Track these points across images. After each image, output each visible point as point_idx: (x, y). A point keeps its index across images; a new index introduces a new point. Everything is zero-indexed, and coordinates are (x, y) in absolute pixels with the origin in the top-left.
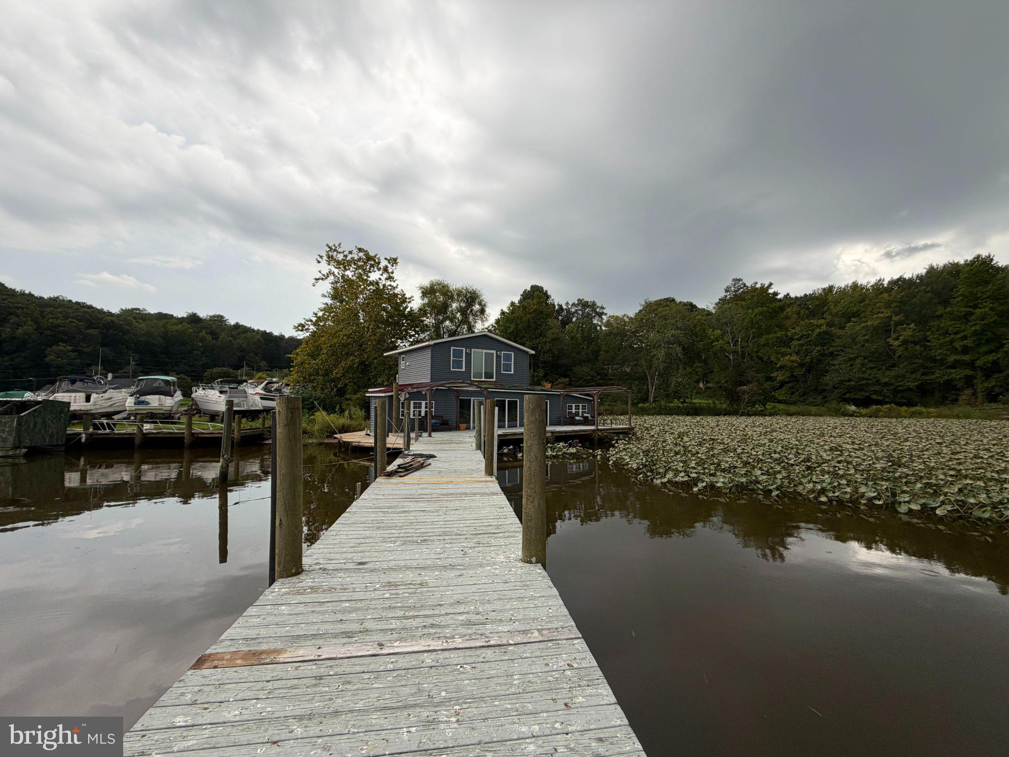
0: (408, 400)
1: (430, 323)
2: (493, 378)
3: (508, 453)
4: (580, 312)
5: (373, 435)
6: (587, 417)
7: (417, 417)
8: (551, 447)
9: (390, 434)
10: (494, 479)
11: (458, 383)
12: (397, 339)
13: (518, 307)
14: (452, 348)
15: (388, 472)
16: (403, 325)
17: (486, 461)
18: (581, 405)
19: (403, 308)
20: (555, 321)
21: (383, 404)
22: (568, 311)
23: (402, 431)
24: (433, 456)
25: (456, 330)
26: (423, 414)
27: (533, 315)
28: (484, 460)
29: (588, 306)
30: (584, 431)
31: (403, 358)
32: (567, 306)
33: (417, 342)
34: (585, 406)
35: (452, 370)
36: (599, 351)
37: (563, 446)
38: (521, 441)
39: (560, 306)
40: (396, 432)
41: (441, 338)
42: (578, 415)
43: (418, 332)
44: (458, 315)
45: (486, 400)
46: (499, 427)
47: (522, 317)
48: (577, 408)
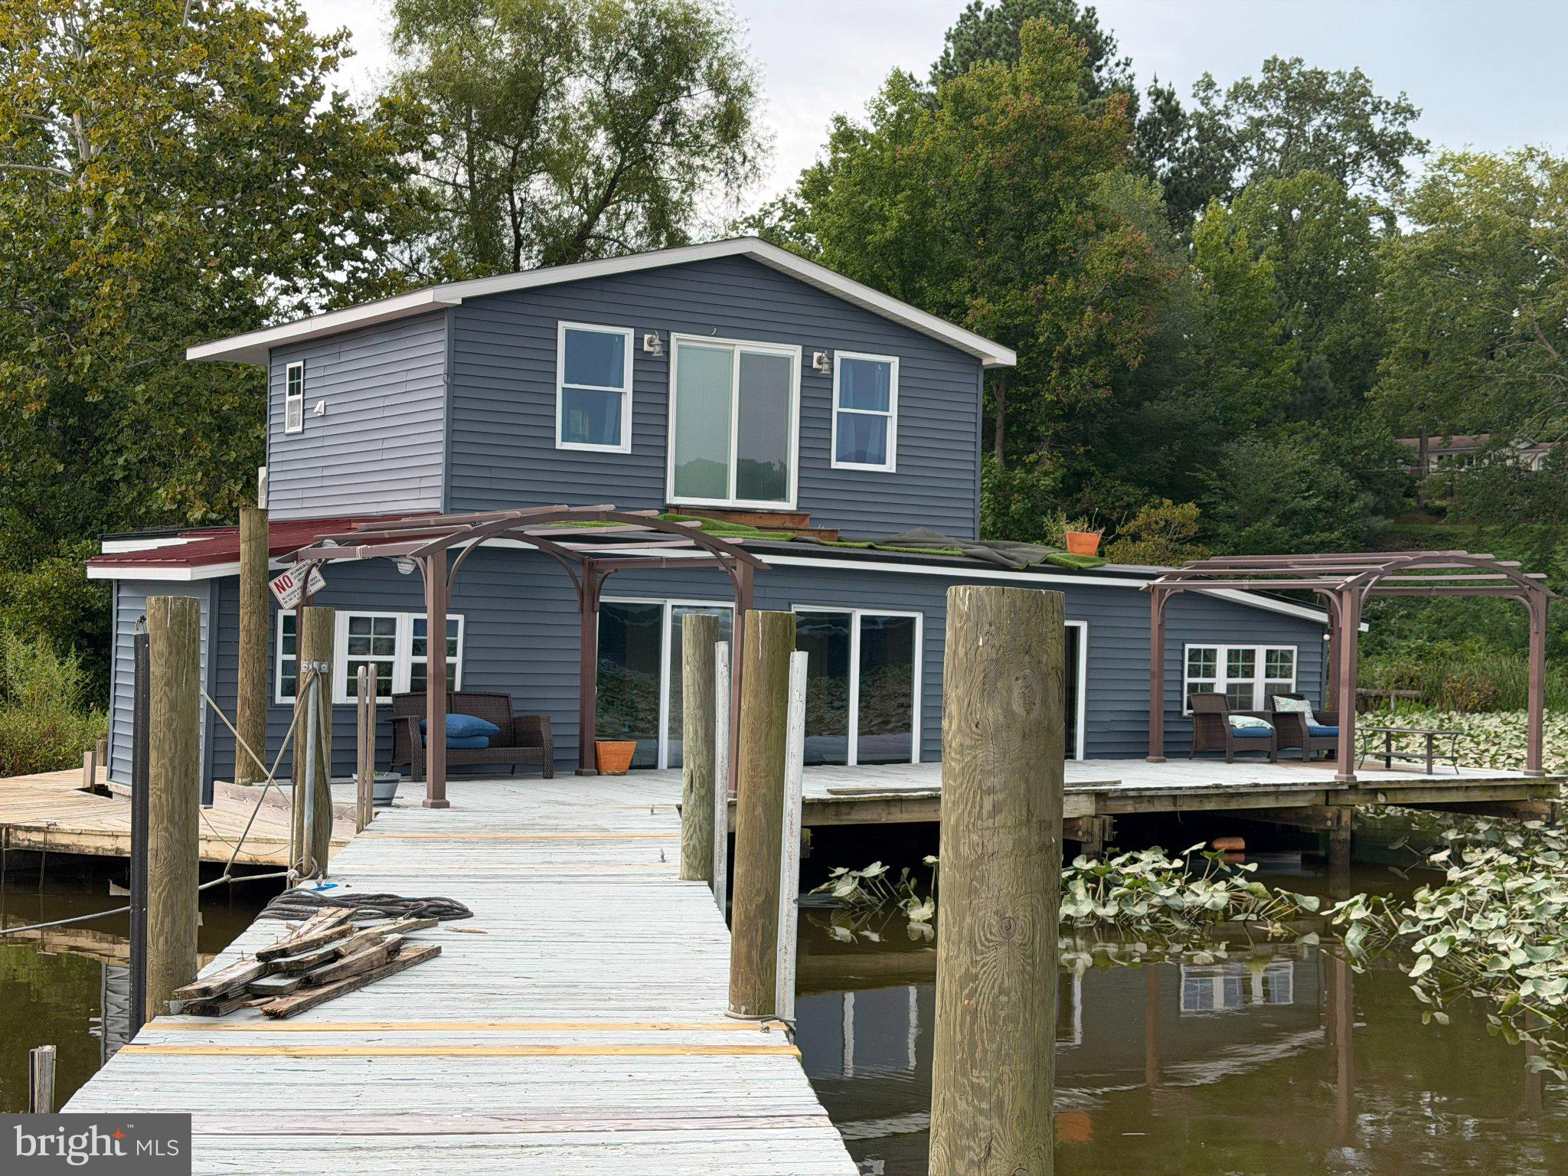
0: (323, 603)
1: (438, 181)
2: (781, 494)
3: (860, 902)
4: (1277, 136)
5: (129, 791)
6: (1295, 716)
7: (368, 700)
8: (1091, 878)
9: (218, 785)
10: (778, 1035)
11: (596, 516)
12: (262, 268)
13: (932, 103)
14: (563, 326)
15: (206, 991)
16: (296, 197)
17: (736, 940)
18: (1261, 651)
19: (294, 100)
20: (1134, 185)
21: (183, 626)
22: (1209, 129)
23: (287, 772)
24: (446, 911)
25: (586, 229)
26: (401, 683)
27: (1013, 147)
28: (726, 936)
29: (1324, 101)
30: (1277, 791)
31: (295, 373)
32: (1205, 102)
33: (372, 288)
34: (1286, 657)
35: (560, 445)
36: (1370, 355)
37: (1158, 872)
38: (927, 836)
39: (1165, 99)
40: (256, 776)
41: (503, 271)
42: (1246, 708)
43: (379, 231)
44: (600, 144)
45: (741, 613)
46: (812, 760)
47: (947, 158)
48: (1242, 663)
